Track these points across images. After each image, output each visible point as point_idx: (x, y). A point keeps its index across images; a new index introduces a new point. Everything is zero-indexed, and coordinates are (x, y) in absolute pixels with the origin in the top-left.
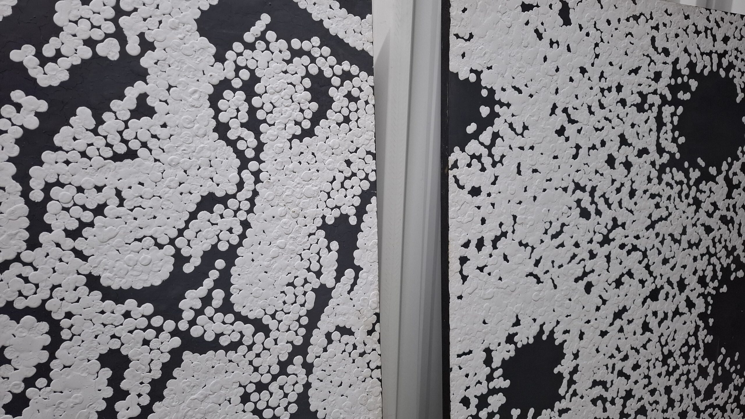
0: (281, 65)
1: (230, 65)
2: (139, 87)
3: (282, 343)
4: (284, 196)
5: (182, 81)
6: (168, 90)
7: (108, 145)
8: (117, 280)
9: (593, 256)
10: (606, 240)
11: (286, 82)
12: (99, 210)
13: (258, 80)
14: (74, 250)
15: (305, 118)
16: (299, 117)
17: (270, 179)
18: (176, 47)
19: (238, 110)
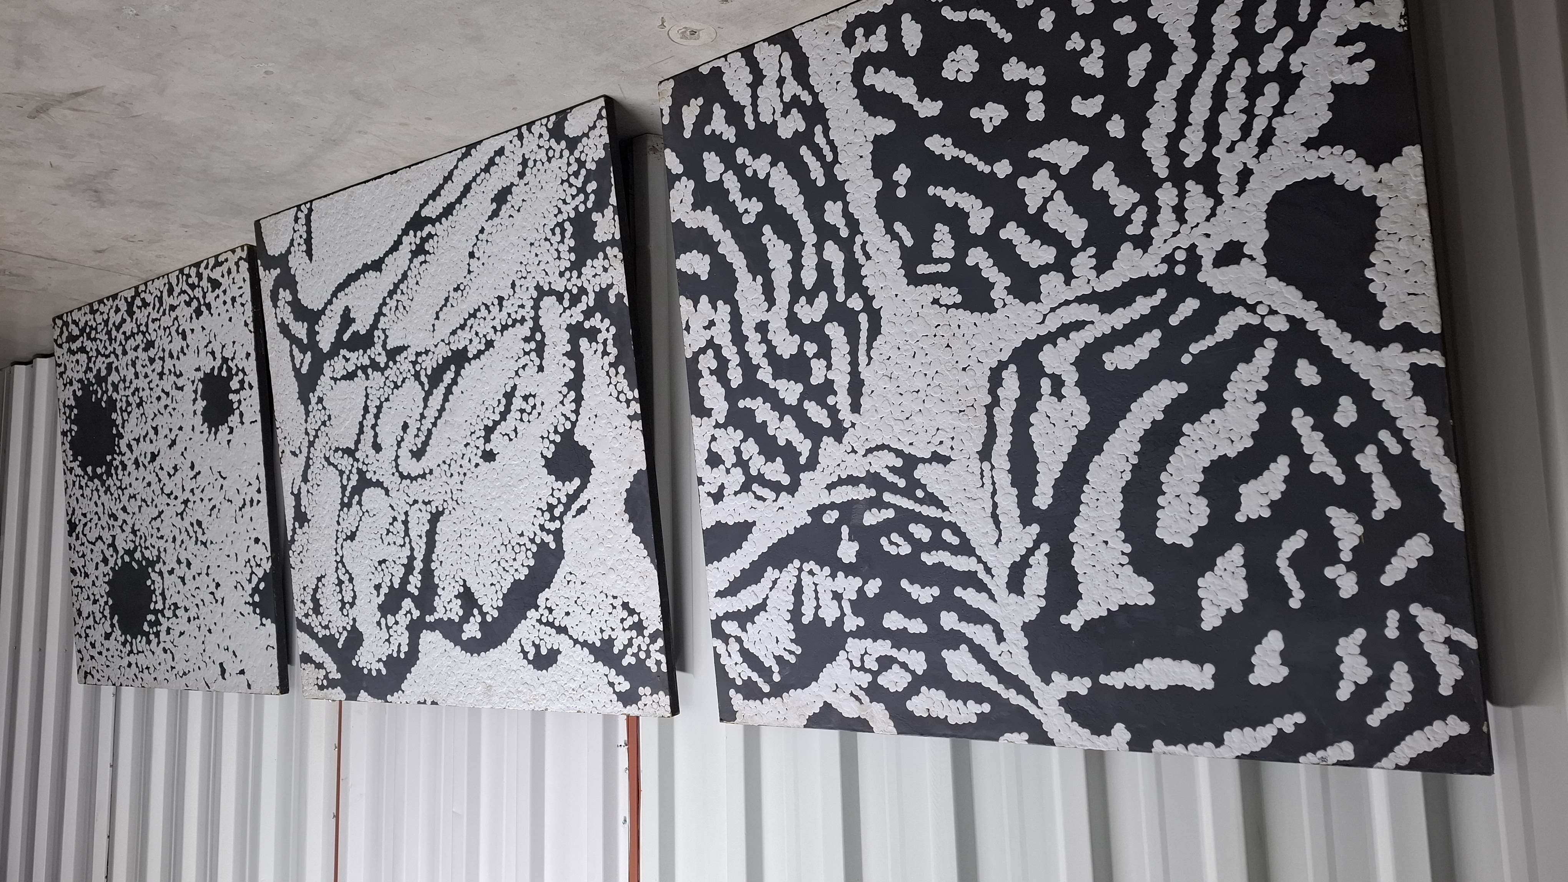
0: (332, 619)
1: (351, 616)
3: (319, 449)
4: (325, 540)
5: (366, 605)
9: (192, 491)
10: (186, 502)
11: (330, 609)
13: (340, 609)
15: (321, 588)
17: (331, 550)
18: (369, 624)
19: (346, 590)
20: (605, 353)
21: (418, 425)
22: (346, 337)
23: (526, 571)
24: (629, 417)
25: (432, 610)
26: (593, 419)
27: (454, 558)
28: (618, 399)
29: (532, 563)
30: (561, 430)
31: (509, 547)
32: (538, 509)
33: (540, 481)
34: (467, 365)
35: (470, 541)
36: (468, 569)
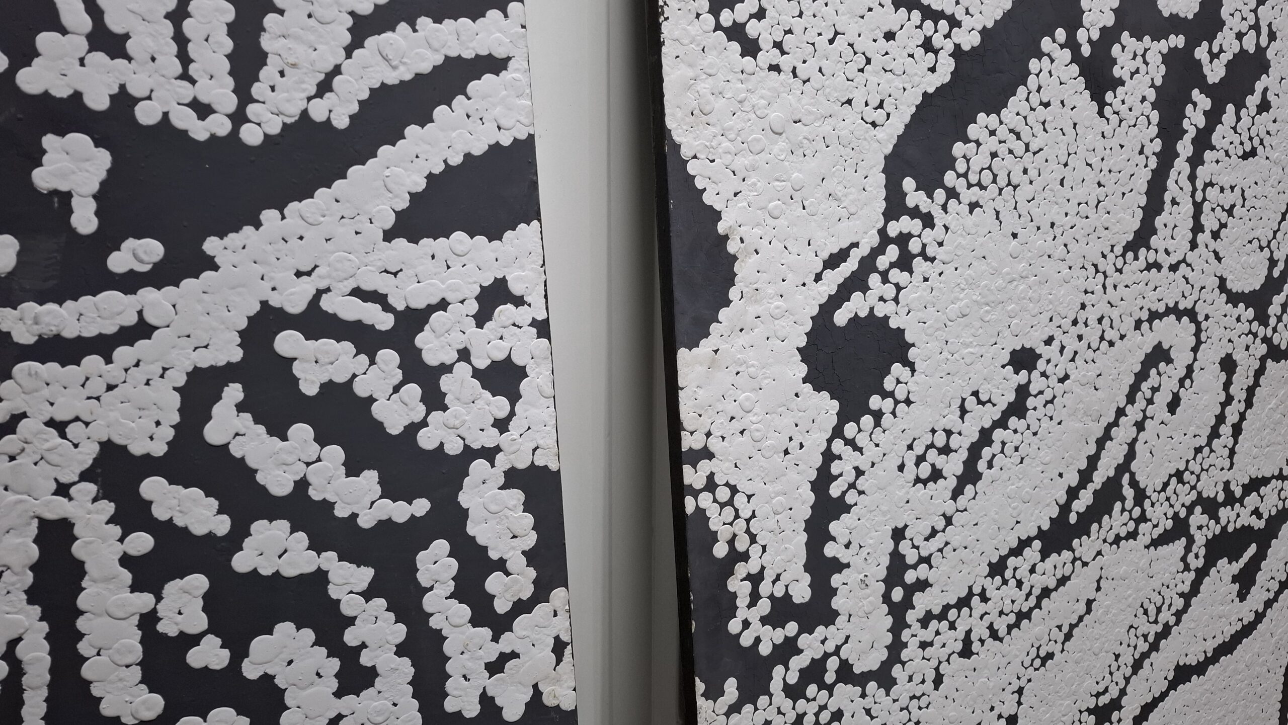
20: (755, 579)
21: (1150, 410)
22: (1253, 549)
23: (973, 131)
24: (710, 456)
25: (1170, 58)
26: (793, 446)
27: (1116, 160)
28: (734, 490)
29: (958, 149)
30: (867, 421)
31: (1002, 181)
32: (933, 260)
33: (921, 315)
34: (1046, 526)
35: (1080, 193)
36: (1091, 138)
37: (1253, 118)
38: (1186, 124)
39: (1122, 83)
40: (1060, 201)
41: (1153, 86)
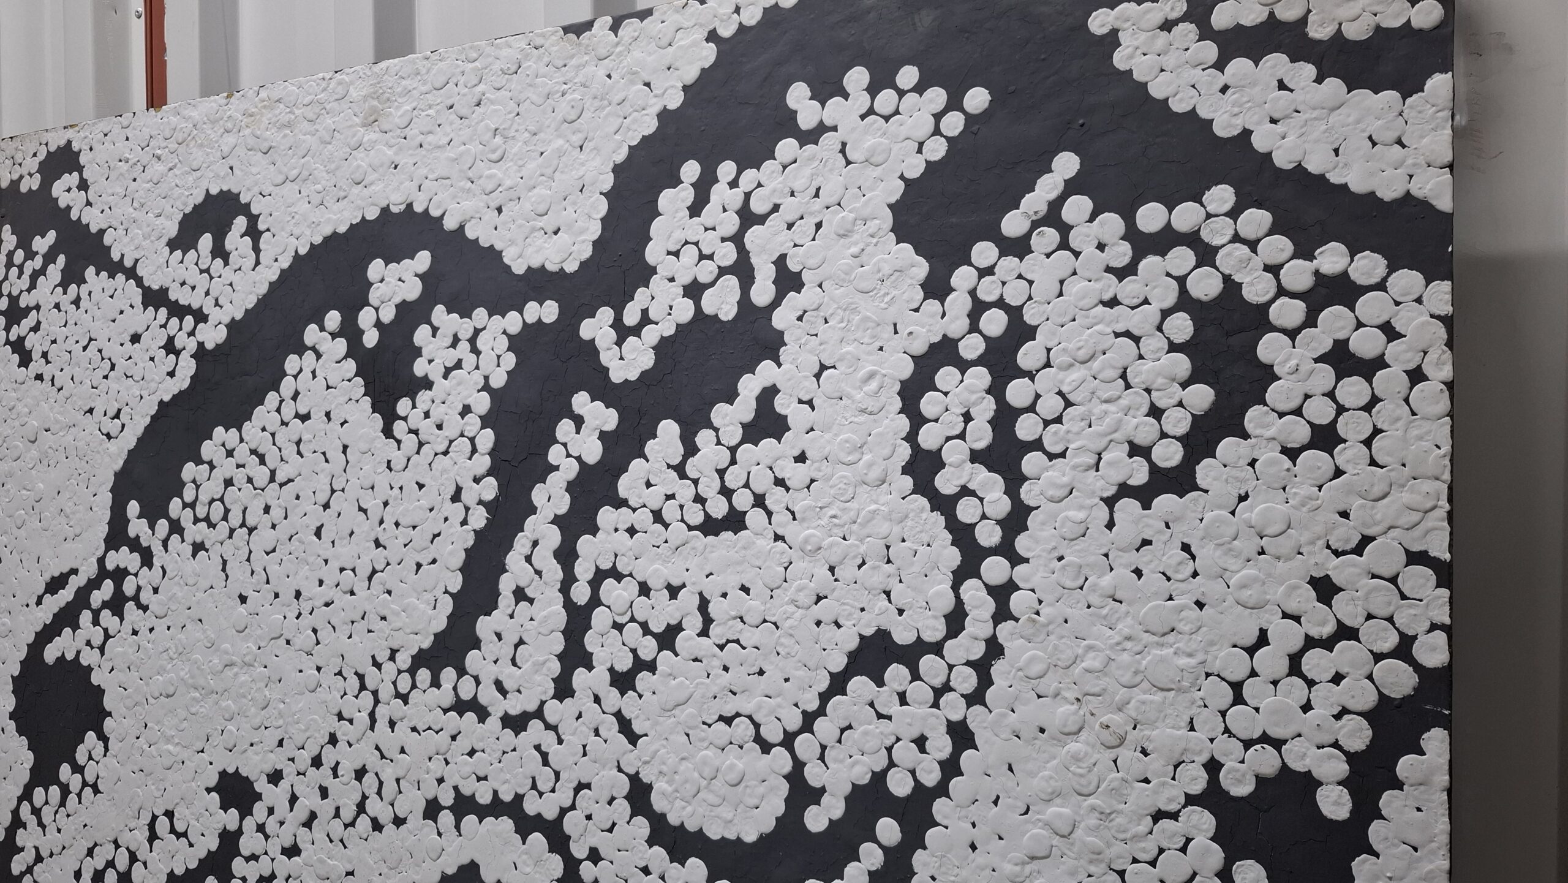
0: (1098, 286)
1: (958, 303)
2: (766, 372)
4: (1077, 670)
5: (847, 353)
6: (818, 376)
7: (699, 499)
8: (679, 803)
11: (1109, 330)
12: (667, 638)
13: (1029, 333)
14: (618, 715)
15: (1164, 435)
16: (1145, 430)
17: (1038, 613)
18: (843, 276)
19: (967, 417)
37: (733, 450)
38: (555, 454)
39: (427, 384)
40: (311, 559)
41: (486, 387)
